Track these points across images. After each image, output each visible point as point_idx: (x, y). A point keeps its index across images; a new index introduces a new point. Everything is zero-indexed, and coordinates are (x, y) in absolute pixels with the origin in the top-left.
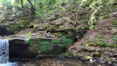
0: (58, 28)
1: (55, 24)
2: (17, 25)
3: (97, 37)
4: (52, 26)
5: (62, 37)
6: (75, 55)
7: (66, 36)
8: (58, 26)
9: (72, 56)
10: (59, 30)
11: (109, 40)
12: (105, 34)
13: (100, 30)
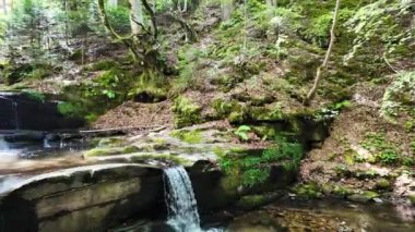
0: (264, 111)
1: (250, 99)
2: (90, 90)
3: (368, 137)
4: (243, 104)
5: (277, 137)
6: (327, 188)
7: (287, 133)
8: (262, 104)
9: (323, 193)
10: (267, 118)
11: (403, 147)
12: (386, 131)
13: (369, 117)
